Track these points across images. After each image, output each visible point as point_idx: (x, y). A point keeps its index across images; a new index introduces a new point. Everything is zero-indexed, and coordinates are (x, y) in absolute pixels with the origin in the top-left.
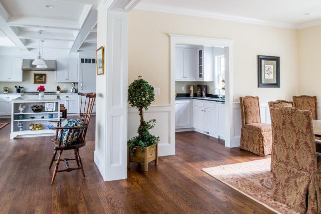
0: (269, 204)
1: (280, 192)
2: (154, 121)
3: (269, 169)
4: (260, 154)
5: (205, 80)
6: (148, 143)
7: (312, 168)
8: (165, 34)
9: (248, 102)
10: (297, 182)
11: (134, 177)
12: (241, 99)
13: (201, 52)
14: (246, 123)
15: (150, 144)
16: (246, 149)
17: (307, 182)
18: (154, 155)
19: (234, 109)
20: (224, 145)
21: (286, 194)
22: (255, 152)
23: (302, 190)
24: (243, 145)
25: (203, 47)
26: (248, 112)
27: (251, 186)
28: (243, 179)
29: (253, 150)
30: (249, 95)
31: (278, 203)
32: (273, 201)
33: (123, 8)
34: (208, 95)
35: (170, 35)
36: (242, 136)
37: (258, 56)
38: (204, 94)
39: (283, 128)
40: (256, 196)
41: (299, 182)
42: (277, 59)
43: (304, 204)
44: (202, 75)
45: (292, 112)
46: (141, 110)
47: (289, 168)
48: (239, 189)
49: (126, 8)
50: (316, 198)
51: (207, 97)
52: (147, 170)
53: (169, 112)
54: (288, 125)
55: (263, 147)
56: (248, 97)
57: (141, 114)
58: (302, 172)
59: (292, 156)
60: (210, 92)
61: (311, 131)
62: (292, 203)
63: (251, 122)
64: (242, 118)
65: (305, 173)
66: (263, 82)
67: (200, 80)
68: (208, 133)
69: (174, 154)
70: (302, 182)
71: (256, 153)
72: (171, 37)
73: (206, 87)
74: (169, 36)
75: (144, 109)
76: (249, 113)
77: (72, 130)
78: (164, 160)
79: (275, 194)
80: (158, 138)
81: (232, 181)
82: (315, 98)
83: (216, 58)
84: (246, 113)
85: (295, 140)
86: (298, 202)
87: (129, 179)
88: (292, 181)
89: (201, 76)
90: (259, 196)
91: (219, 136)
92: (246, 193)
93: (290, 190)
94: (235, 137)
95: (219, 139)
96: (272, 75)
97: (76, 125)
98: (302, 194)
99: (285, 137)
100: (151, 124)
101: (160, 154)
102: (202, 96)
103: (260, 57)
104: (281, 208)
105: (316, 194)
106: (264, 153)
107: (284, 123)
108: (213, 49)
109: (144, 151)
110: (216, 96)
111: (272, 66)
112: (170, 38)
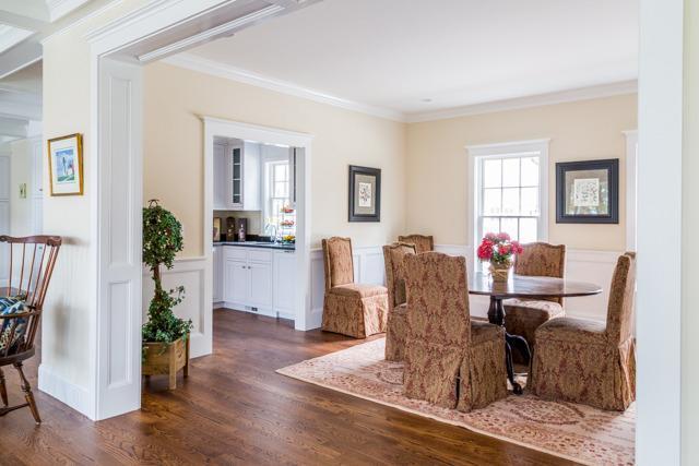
0: (403, 405)
1: (416, 384)
2: (182, 289)
3: (382, 356)
4: (358, 336)
5: (245, 209)
6: (172, 333)
7: (465, 340)
8: (195, 114)
9: (335, 248)
10: (443, 363)
11: (153, 403)
12: (324, 242)
13: (237, 153)
14: (332, 285)
15: (177, 335)
16: (333, 330)
17: (459, 360)
18: (183, 355)
19: (312, 260)
20: (293, 328)
21: (425, 386)
22: (350, 333)
23: (451, 373)
24: (327, 324)
25: (242, 143)
26: (336, 264)
27: (367, 384)
28: (350, 377)
29: (347, 329)
30: (337, 235)
31: (416, 401)
32: (407, 400)
33: (137, 57)
34: (249, 238)
35: (206, 118)
36: (326, 307)
37: (350, 167)
38: (241, 235)
39: (423, 285)
40: (380, 397)
41: (447, 364)
42: (376, 173)
43: (455, 394)
44: (238, 197)
45: (439, 260)
46: (156, 270)
47: (431, 344)
48: (352, 391)
49: (143, 58)
50: (470, 383)
51: (247, 240)
52: (175, 387)
53: (202, 272)
54: (432, 279)
55: (363, 323)
56: (335, 239)
57: (156, 277)
58: (451, 348)
59: (435, 326)
60: (253, 232)
61: (465, 286)
62: (436, 397)
63: (341, 282)
64: (327, 276)
65: (455, 349)
66: (356, 212)
67: (235, 207)
68: (256, 309)
69: (211, 352)
70: (451, 362)
71: (351, 335)
72: (206, 122)
73: (246, 222)
74: (202, 120)
75: (162, 267)
76: (337, 267)
77: (11, 321)
78: (195, 365)
79: (408, 388)
80: (190, 322)
81: (335, 382)
82: (431, 238)
83: (267, 165)
84: (333, 268)
85: (441, 301)
86: (446, 392)
87: (145, 408)
88: (435, 364)
89: (236, 200)
90: (386, 396)
91: (278, 313)
92: (365, 395)
93: (432, 378)
94: (314, 311)
95: (278, 318)
96: (369, 200)
97: (21, 308)
98: (452, 379)
99: (425, 298)
100: (175, 296)
101: (192, 355)
102: (236, 238)
103: (354, 169)
104: (422, 408)
105: (470, 378)
106: (364, 332)
107: (425, 278)
108: (261, 149)
109: (168, 350)
110: (267, 239)
111: (370, 185)
112: (203, 124)
